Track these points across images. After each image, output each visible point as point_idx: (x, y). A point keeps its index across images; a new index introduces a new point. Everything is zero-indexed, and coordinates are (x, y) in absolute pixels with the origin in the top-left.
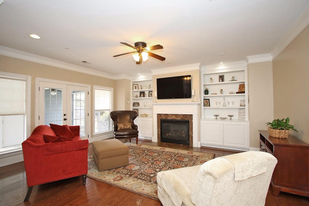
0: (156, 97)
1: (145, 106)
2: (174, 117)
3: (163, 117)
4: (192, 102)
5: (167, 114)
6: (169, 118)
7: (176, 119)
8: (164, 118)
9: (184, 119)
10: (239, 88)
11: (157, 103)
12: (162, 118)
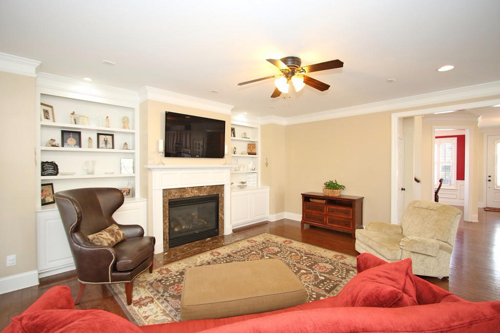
0: (160, 153)
1: (88, 174)
2: (196, 193)
3: (174, 196)
4: (225, 164)
5: (184, 188)
6: (187, 196)
7: (199, 196)
8: (177, 196)
9: (211, 194)
10: (248, 148)
11: (164, 165)
12: (173, 198)
